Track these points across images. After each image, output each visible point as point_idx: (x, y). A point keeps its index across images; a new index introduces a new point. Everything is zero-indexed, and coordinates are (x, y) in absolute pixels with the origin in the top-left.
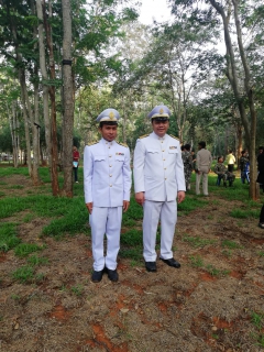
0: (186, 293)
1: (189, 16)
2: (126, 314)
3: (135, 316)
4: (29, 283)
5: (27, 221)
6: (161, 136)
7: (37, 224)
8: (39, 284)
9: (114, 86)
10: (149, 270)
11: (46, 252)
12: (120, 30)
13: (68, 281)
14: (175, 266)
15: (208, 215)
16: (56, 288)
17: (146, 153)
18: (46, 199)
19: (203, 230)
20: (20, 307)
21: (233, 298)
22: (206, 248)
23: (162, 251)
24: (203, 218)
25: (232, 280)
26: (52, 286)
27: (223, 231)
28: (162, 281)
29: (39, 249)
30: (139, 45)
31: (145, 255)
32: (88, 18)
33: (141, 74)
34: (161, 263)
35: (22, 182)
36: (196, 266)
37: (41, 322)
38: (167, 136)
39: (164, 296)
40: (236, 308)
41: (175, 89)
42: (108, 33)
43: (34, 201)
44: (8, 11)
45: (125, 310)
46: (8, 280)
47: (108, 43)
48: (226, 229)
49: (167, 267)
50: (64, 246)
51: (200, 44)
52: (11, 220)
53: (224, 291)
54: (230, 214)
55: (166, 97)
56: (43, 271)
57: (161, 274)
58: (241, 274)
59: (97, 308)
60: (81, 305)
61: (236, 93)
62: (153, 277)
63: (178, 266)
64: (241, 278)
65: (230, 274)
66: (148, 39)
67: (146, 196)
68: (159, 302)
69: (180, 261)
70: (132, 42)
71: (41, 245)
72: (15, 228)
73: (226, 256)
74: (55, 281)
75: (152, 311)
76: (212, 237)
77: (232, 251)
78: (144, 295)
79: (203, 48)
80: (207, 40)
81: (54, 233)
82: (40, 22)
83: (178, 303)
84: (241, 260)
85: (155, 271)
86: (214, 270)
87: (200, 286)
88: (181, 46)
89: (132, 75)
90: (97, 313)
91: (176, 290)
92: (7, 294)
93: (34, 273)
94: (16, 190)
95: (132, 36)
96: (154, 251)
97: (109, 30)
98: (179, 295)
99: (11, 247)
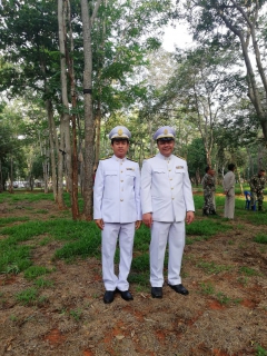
0: (189, 321)
1: (211, 41)
2: (121, 341)
3: (130, 343)
4: (30, 305)
5: (43, 245)
6: (167, 156)
7: (52, 247)
8: (40, 306)
9: (141, 112)
10: (154, 296)
11: (54, 274)
12: (145, 59)
13: (69, 304)
14: (182, 293)
15: (229, 240)
16: (56, 311)
17: (152, 174)
18: (65, 223)
19: (221, 256)
20: (17, 329)
21: (240, 328)
22: (220, 275)
23: (170, 276)
24: (224, 243)
25: (243, 310)
26: (52, 309)
27: (243, 257)
28: (166, 308)
29: (48, 272)
30: (165, 72)
31: (151, 280)
32: (114, 50)
33: (166, 99)
34: (168, 289)
35: (48, 207)
36: (205, 294)
37: (34, 344)
38: (173, 156)
39: (164, 324)
40: (241, 340)
41: (202, 112)
42: (133, 63)
43: (54, 225)
44: (38, 48)
45: (120, 337)
46: (11, 302)
47: (132, 71)
48: (246, 255)
49: (174, 293)
50: (73, 269)
51: (226, 67)
52: (29, 244)
53: (231, 321)
54: (254, 239)
55: (192, 120)
56: (46, 294)
57: (166, 300)
58: (254, 303)
59: (92, 333)
60: (77, 329)
61: (258, 113)
62: (156, 303)
63: (186, 293)
64: (254, 307)
65: (242, 302)
66: (173, 66)
67: (154, 217)
68: (158, 330)
69: (189, 287)
70: (158, 69)
71: (51, 268)
72: (30, 251)
73: (241, 284)
74: (57, 305)
75: (149, 339)
76: (230, 263)
77: (248, 279)
78: (144, 321)
79: (228, 71)
80: (233, 62)
81: (65, 256)
82: (63, 56)
83: (178, 332)
84: (258, 288)
85: (160, 297)
86: (225, 298)
87: (206, 315)
88: (206, 70)
89: (158, 101)
90: (91, 339)
91: (178, 317)
92: (7, 315)
93: (38, 296)
94: (41, 215)
95: (158, 64)
96: (161, 276)
97: (134, 59)
98: (180, 324)
99: (21, 270)
